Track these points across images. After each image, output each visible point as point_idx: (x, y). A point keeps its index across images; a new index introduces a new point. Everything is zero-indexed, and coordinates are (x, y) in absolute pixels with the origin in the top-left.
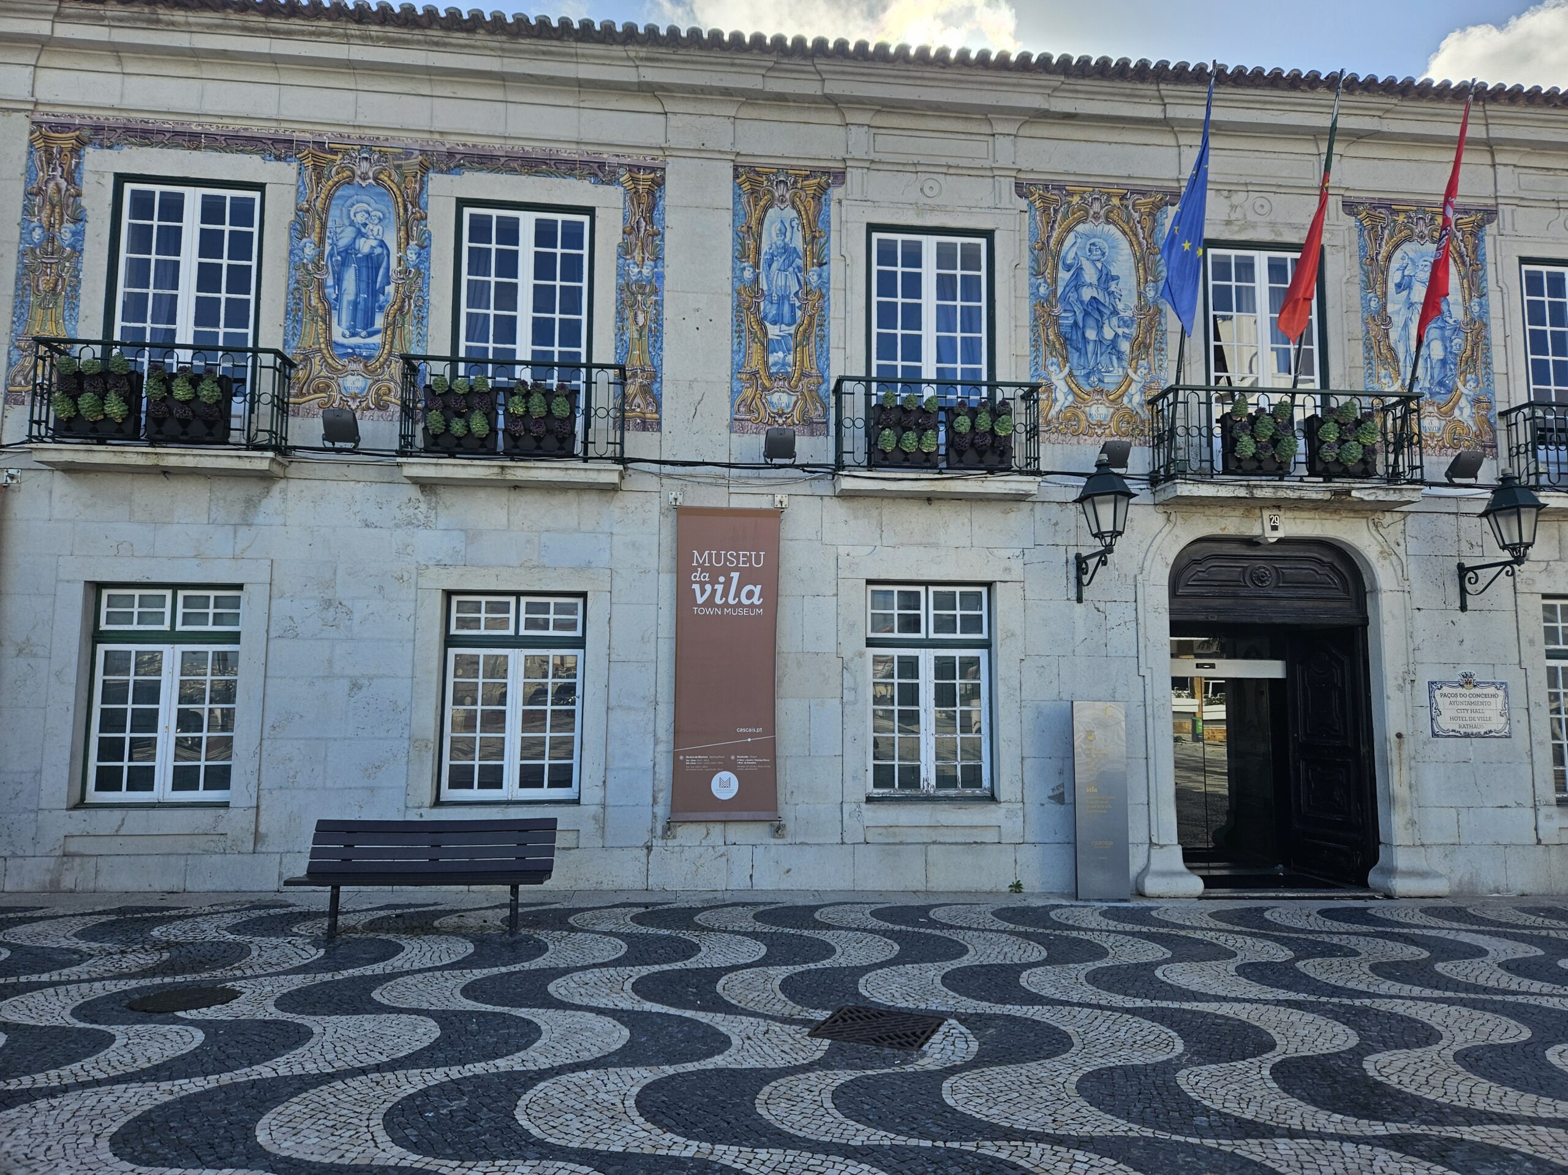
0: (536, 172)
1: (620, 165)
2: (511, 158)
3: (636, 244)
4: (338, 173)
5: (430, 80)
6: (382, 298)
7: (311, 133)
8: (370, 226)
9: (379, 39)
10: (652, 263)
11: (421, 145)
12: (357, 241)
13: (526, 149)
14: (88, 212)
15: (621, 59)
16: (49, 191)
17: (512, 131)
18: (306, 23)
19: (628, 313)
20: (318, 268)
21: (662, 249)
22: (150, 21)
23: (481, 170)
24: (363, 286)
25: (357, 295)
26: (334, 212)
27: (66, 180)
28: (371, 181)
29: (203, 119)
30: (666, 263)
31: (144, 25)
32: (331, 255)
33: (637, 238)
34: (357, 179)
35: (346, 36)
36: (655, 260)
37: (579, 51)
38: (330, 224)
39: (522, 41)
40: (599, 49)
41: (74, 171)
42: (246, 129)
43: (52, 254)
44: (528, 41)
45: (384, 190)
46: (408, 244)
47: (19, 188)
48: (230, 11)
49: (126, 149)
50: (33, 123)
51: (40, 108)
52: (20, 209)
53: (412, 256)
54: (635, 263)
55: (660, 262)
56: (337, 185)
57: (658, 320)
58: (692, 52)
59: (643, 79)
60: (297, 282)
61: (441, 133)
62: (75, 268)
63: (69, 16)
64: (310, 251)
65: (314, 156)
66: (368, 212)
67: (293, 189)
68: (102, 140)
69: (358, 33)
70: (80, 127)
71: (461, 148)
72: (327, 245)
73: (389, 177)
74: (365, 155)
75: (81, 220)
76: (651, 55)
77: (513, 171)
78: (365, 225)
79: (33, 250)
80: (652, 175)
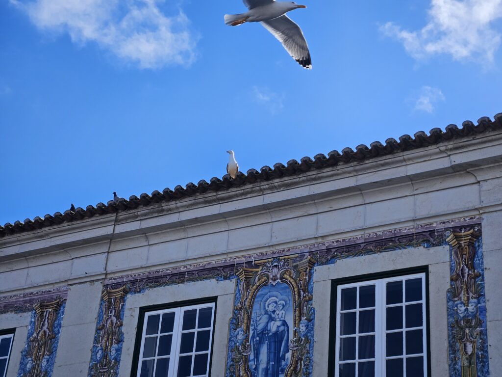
0: (385, 249)
1: (446, 229)
2: (367, 243)
3: (462, 288)
4: (259, 280)
5: (314, 203)
6: (283, 363)
7: (245, 257)
8: (277, 312)
9: (280, 186)
10: (475, 300)
11: (310, 249)
12: (269, 324)
13: (378, 234)
14: (125, 336)
15: (436, 154)
16: (107, 326)
17: (369, 224)
18: (238, 189)
19: (459, 346)
20: (245, 348)
21: (484, 287)
22: (159, 212)
23: (347, 257)
24: (272, 356)
25: (268, 363)
26: (256, 306)
27: (116, 317)
28: (279, 280)
29: (187, 263)
30: (487, 298)
31: (157, 215)
32: (253, 337)
33: (462, 283)
34: (271, 281)
35: (261, 190)
36: (478, 298)
37: (406, 157)
38: (253, 315)
39: (367, 162)
40: (419, 152)
41: (120, 311)
42: (209, 264)
43: (105, 366)
44: (371, 160)
45: (286, 285)
46: (300, 320)
47: (93, 327)
48: (198, 194)
49: (147, 291)
50: (104, 286)
51: (109, 276)
52: (93, 340)
53: (303, 328)
54: (462, 303)
55: (482, 299)
56: (258, 288)
57: (484, 348)
58: (487, 134)
59: (453, 163)
60: (232, 360)
61: (323, 237)
62: (116, 373)
63: (122, 220)
64: (240, 337)
65: (246, 271)
66: (276, 302)
67: (232, 297)
68: (136, 288)
69: (267, 186)
70: (125, 283)
71: (335, 244)
72: (251, 330)
73: (290, 275)
74: (275, 264)
75: (121, 341)
76: (456, 145)
77: (369, 252)
78: (274, 312)
79: (96, 365)
80: (471, 231)
